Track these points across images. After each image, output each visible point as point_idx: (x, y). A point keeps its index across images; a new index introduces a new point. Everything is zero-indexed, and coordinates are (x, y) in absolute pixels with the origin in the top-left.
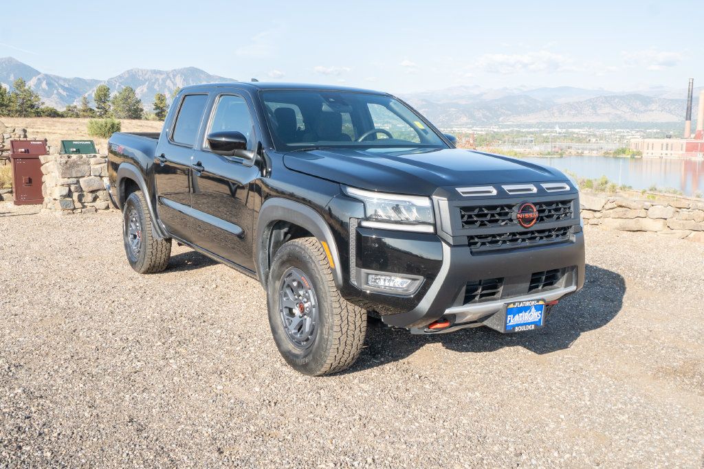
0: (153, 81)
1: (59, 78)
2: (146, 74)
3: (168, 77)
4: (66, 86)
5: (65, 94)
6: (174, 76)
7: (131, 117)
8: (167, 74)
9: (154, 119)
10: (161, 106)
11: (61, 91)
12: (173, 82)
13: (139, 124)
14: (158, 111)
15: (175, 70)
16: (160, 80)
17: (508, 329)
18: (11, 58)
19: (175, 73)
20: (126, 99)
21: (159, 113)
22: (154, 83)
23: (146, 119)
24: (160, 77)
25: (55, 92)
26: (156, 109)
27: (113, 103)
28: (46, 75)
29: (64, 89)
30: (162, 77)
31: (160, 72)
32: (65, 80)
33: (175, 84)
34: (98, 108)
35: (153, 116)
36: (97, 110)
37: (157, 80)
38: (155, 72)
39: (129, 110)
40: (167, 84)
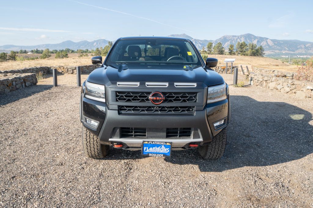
0: (233, 40)
1: (199, 40)
2: (230, 37)
3: (239, 38)
4: (201, 43)
5: (200, 46)
6: (241, 37)
7: (219, 54)
8: (238, 36)
9: (228, 55)
10: (231, 49)
11: (199, 45)
12: (240, 40)
13: (222, 56)
14: (229, 51)
15: (241, 35)
16: (235, 39)
17: (144, 154)
18: (184, 34)
19: (241, 36)
20: (218, 47)
21: (230, 52)
22: (233, 41)
23: (225, 54)
24: (235, 38)
25: (197, 45)
26: (229, 50)
27: (214, 49)
28: (195, 39)
29: (200, 44)
30: (236, 38)
31: (235, 36)
32: (201, 41)
33: (241, 41)
34: (208, 51)
35: (227, 53)
36: (207, 51)
37: (234, 39)
38: (234, 36)
39: (219, 51)
40: (238, 41)
